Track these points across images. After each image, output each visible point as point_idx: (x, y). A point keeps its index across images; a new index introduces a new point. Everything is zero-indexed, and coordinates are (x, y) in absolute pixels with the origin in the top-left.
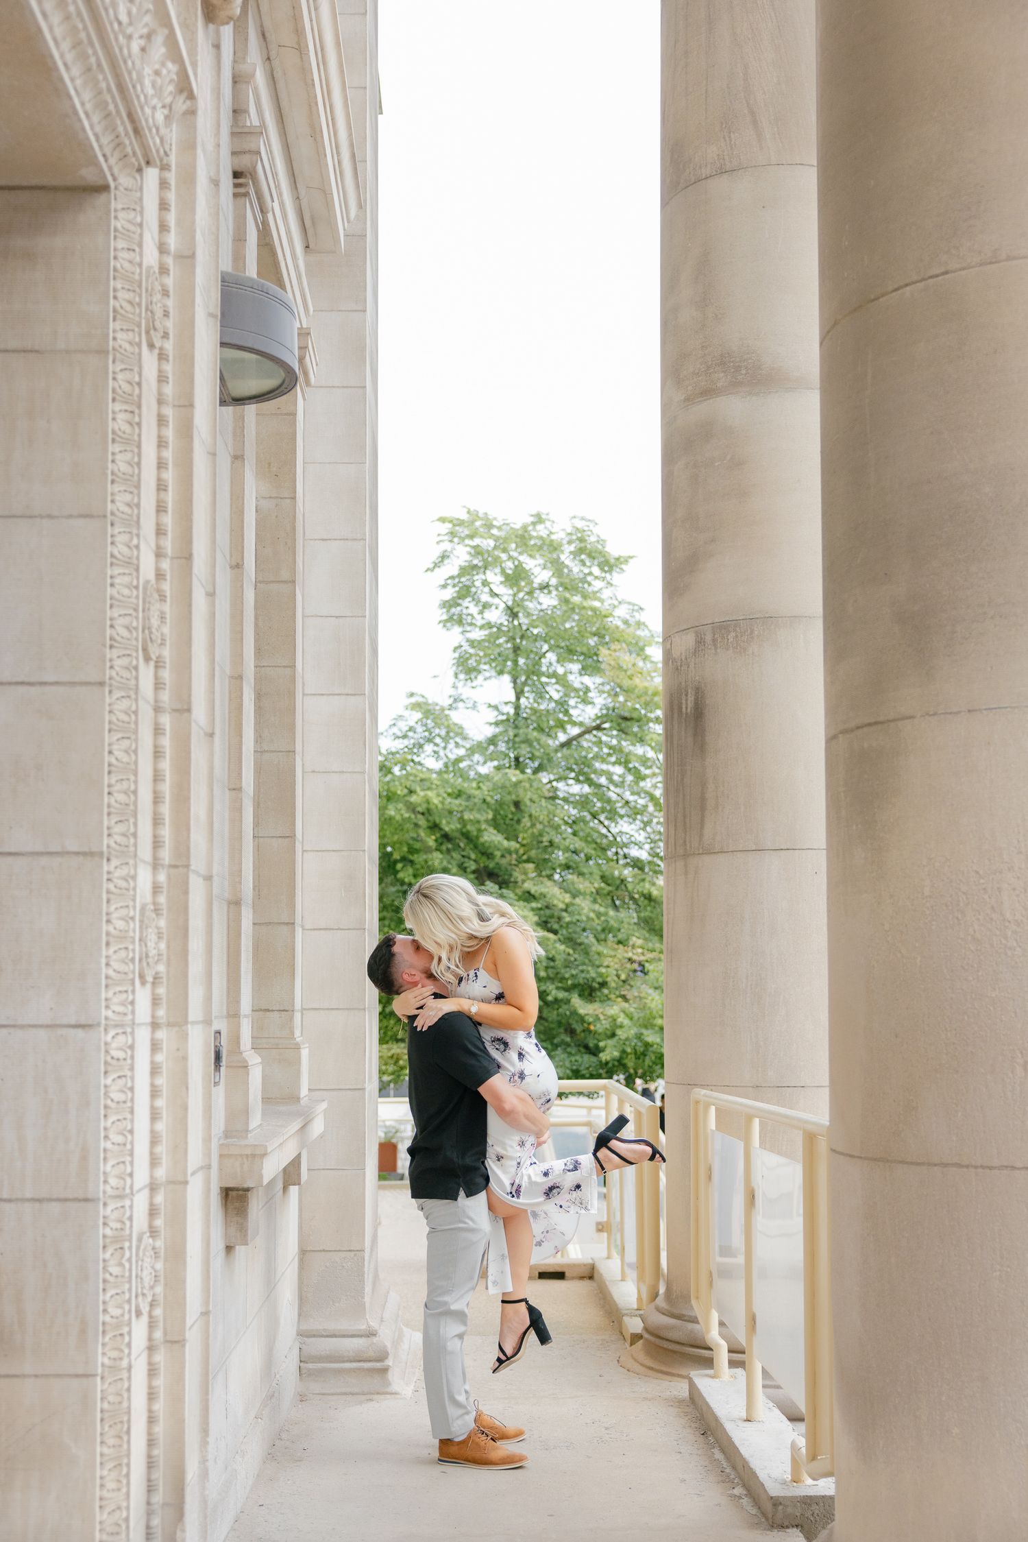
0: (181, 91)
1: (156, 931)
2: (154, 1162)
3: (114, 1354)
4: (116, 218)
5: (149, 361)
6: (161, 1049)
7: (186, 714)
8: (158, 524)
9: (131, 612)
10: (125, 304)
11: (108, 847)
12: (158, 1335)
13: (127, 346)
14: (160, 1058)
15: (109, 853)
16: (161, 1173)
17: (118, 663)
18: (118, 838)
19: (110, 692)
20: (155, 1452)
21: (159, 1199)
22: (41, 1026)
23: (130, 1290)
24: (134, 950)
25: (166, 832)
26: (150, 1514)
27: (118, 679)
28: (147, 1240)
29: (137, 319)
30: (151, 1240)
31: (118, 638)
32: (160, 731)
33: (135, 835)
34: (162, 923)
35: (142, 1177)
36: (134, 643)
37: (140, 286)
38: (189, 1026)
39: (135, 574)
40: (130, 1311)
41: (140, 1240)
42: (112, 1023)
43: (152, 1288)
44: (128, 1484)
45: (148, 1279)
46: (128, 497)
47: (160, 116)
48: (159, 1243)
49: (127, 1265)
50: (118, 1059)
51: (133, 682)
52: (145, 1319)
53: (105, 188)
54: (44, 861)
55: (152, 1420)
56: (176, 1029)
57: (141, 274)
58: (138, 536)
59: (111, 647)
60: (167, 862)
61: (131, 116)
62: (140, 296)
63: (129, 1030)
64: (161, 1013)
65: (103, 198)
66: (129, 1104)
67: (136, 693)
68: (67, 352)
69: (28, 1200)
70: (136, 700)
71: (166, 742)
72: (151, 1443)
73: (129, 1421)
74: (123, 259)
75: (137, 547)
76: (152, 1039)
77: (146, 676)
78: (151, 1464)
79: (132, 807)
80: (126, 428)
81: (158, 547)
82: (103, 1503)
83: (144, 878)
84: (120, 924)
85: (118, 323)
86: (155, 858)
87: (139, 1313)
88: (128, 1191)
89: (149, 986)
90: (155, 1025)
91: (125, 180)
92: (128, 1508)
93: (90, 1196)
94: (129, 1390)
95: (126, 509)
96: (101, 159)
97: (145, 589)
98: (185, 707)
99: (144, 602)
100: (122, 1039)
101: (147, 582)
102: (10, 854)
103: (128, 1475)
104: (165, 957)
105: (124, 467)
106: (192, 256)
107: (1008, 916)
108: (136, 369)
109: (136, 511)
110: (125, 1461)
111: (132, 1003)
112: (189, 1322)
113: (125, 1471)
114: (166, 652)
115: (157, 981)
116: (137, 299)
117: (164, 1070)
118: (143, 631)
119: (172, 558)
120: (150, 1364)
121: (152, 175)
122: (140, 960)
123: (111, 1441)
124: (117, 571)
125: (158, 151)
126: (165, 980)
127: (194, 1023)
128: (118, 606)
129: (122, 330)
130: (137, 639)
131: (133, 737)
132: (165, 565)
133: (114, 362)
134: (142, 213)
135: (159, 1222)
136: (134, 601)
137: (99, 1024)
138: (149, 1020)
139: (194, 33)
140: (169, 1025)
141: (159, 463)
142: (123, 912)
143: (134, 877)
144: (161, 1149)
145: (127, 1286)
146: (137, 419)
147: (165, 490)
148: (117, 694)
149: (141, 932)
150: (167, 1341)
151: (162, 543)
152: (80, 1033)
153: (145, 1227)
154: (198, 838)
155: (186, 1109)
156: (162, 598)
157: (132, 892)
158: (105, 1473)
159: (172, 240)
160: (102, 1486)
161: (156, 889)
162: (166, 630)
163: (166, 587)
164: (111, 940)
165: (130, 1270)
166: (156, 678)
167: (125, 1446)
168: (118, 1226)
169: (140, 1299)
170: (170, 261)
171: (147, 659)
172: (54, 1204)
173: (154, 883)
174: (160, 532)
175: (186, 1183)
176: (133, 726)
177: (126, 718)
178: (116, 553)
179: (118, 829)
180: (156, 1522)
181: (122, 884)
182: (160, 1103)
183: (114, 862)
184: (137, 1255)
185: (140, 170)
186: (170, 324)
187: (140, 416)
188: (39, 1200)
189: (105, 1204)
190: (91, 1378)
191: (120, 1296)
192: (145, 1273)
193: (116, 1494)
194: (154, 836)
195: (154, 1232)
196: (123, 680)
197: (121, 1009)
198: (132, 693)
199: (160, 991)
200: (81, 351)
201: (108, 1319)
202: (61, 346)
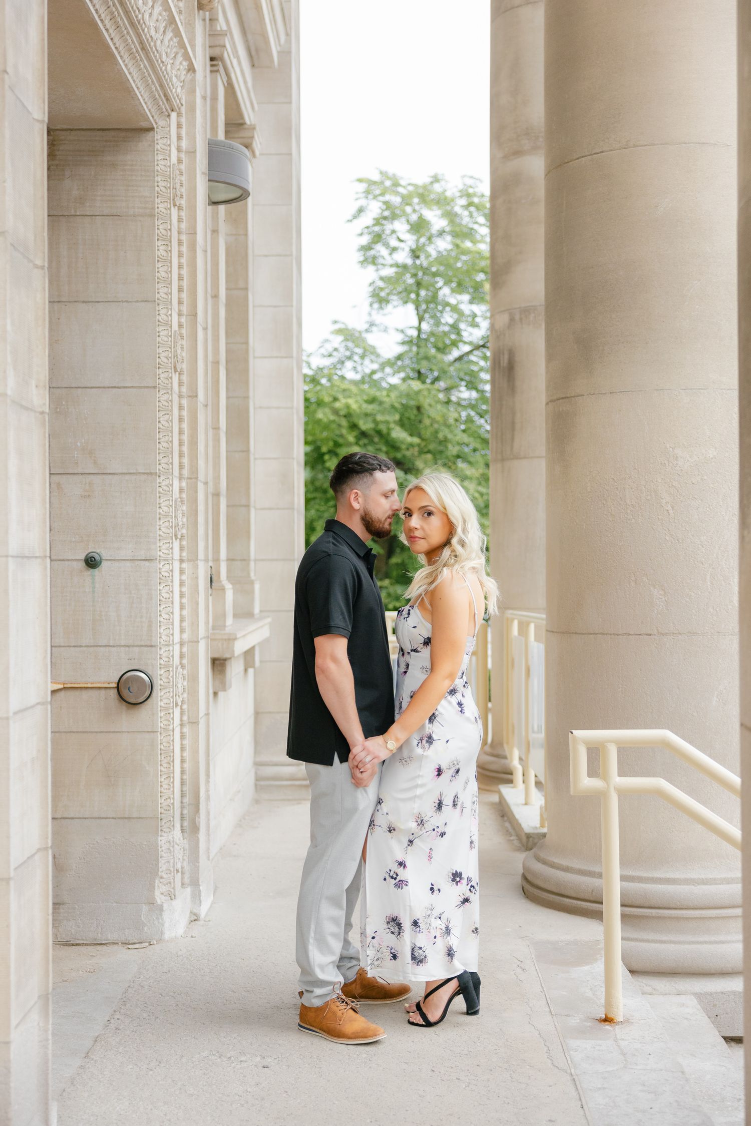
0: (189, 70)
1: (181, 512)
2: (182, 631)
3: (166, 723)
4: (157, 144)
5: (174, 212)
6: (185, 573)
7: (195, 398)
8: (179, 298)
9: (168, 349)
10: (163, 189)
11: (159, 470)
12: (185, 718)
13: (164, 210)
14: (184, 577)
15: (160, 473)
16: (185, 636)
17: (162, 376)
18: (164, 465)
19: (159, 391)
20: (185, 777)
21: (185, 649)
22: (128, 560)
23: (173, 691)
24: (172, 522)
25: (186, 461)
26: (182, 808)
27: (162, 384)
28: (180, 669)
29: (169, 195)
30: (181, 670)
31: (162, 363)
32: (182, 408)
33: (172, 464)
34: (184, 508)
35: (177, 639)
36: (170, 365)
37: (170, 178)
38: (199, 561)
39: (170, 329)
40: (173, 702)
41: (177, 668)
42: (162, 558)
43: (182, 694)
44: (174, 787)
45: (181, 690)
46: (165, 290)
47: (179, 90)
48: (185, 672)
49: (171, 679)
50: (165, 577)
51: (170, 385)
52: (179, 708)
53: (152, 129)
54: (127, 477)
55: (183, 761)
56: (192, 563)
57: (170, 171)
58: (171, 309)
59: (159, 368)
60: (186, 476)
61: (165, 95)
62: (170, 183)
63: (170, 562)
64: (184, 554)
65: (151, 134)
66: (171, 599)
67: (171, 391)
68: (134, 216)
69: (123, 646)
70: (172, 394)
71: (185, 413)
72: (183, 772)
73: (173, 756)
74: (161, 165)
75: (171, 315)
76: (180, 568)
77: (175, 378)
78: (183, 783)
79: (170, 449)
80: (164, 253)
81: (179, 311)
82: (162, 794)
83: (176, 483)
84: (165, 509)
85: (159, 199)
86: (180, 474)
87: (177, 705)
88: (171, 642)
89: (178, 540)
90: (181, 561)
91: (161, 123)
92: (174, 798)
93: (153, 644)
94: (173, 741)
95: (165, 296)
96: (151, 118)
97: (175, 336)
98: (195, 395)
99: (174, 343)
100: (167, 567)
101: (175, 331)
102: (110, 474)
103: (173, 782)
104: (186, 526)
105: (163, 274)
106: (194, 152)
108: (169, 222)
109: (170, 296)
110: (172, 775)
111: (172, 548)
112: (200, 716)
113: (172, 780)
114: (184, 366)
115: (182, 538)
116: (169, 185)
117: (186, 584)
118: (174, 358)
119: (187, 316)
120: (181, 733)
121: (174, 115)
122: (175, 527)
123: (165, 765)
124: (161, 328)
125: (178, 106)
126: (186, 537)
127: (201, 560)
128: (162, 347)
129: (161, 202)
130: (171, 363)
131: (170, 413)
132: (183, 320)
133: (157, 220)
134: (170, 139)
135: (185, 661)
136: (170, 343)
137: (156, 559)
138: (179, 558)
139: (194, 28)
140: (189, 561)
141: (179, 266)
142: (167, 503)
143: (172, 485)
144: (185, 624)
145: (171, 690)
146: (169, 249)
147: (183, 280)
148: (162, 392)
149: (175, 513)
150: (189, 722)
151: (181, 308)
152: (147, 563)
153: (178, 663)
154: (201, 463)
155: (198, 604)
156: (182, 337)
157: (171, 493)
158: (163, 780)
159: (184, 144)
160: (161, 786)
161: (181, 490)
162: (184, 354)
163: (184, 331)
164: (161, 517)
165: (173, 682)
166: (179, 380)
167: (172, 768)
168: (167, 660)
169: (177, 697)
170: (183, 156)
171: (176, 371)
172: (135, 648)
173: (180, 487)
174: (180, 302)
175: (198, 642)
176: (170, 408)
177: (167, 404)
178: (161, 320)
179: (164, 461)
180: (185, 812)
181: (166, 488)
182: (184, 600)
183: (162, 478)
184: (176, 675)
185: (169, 116)
186: (183, 190)
187: (171, 247)
188: (128, 646)
189: (160, 648)
190: (155, 734)
191: (168, 694)
192: (179, 685)
193: (168, 791)
194: (180, 463)
195: (183, 667)
196: (165, 385)
197: (166, 552)
198: (169, 391)
199: (184, 543)
200: (141, 215)
201: (163, 705)
202: (131, 212)
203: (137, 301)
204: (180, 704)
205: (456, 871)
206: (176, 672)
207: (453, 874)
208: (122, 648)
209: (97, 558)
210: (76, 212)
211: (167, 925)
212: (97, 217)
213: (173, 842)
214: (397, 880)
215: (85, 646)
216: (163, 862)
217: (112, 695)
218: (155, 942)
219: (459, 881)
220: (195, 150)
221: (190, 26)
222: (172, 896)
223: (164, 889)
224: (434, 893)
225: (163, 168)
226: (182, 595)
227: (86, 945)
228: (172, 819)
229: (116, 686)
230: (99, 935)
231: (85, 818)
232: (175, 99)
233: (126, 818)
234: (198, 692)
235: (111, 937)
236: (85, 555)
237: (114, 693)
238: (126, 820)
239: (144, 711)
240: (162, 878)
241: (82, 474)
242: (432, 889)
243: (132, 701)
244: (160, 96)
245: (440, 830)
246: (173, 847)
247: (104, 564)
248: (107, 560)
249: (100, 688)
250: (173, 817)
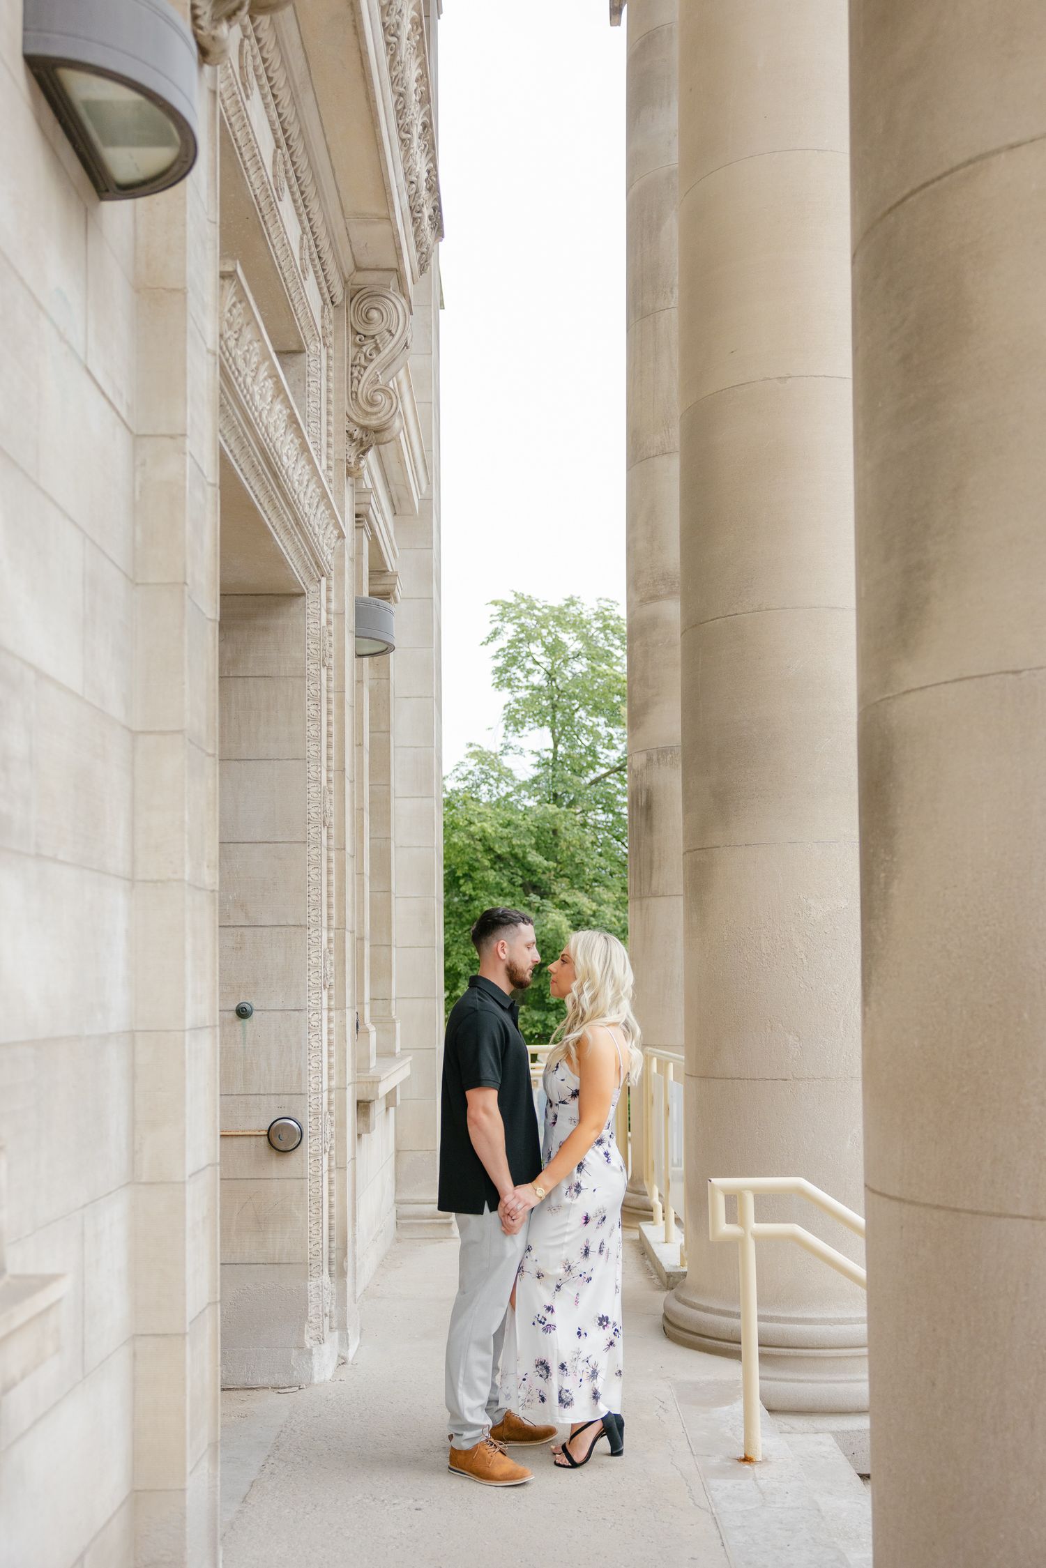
0: (339, 537)
1: (331, 962)
2: (330, 1077)
3: (315, 1169)
4: (308, 608)
5: (324, 671)
6: (333, 1021)
7: (342, 850)
8: (328, 754)
9: (318, 805)
10: (313, 651)
11: (309, 922)
12: (333, 1163)
13: (314, 671)
14: (332, 1026)
15: (309, 925)
16: (333, 1083)
17: (312, 831)
18: (313, 918)
19: (308, 845)
20: (333, 1222)
21: (333, 1095)
22: (278, 1010)
23: (322, 1138)
24: (321, 973)
25: (334, 912)
26: (330, 1252)
27: (312, 839)
28: (328, 1116)
29: (319, 657)
30: (330, 1116)
31: (312, 819)
32: (331, 860)
33: (321, 916)
34: (332, 958)
35: (325, 1085)
36: (319, 819)
37: (320, 640)
38: (345, 1010)
39: (319, 785)
40: (322, 1149)
41: (325, 1115)
42: (311, 1008)
43: (330, 1140)
44: (322, 1232)
45: (329, 1136)
46: (316, 748)
47: (329, 557)
48: (333, 1117)
49: (320, 1126)
50: (314, 1026)
51: (319, 840)
52: (327, 1153)
53: (304, 594)
54: (278, 929)
55: (331, 1206)
56: (339, 1011)
57: (320, 633)
58: (321, 766)
59: (309, 823)
60: (334, 927)
61: (316, 563)
62: (320, 645)
63: (319, 1012)
64: (332, 1003)
65: (302, 599)
66: (320, 1048)
68: (286, 677)
69: (273, 1094)
70: (321, 848)
71: (333, 865)
72: (331, 1217)
73: (322, 1201)
74: (312, 628)
75: (320, 772)
76: (328, 1016)
77: (324, 832)
78: (331, 1227)
79: (319, 902)
80: (314, 713)
81: (328, 766)
82: (311, 1240)
83: (325, 933)
84: (315, 960)
85: (310, 660)
86: (329, 925)
87: (325, 1151)
88: (321, 1091)
89: (327, 990)
90: (329, 1009)
91: (312, 588)
92: (322, 1243)
93: (302, 1092)
94: (322, 1187)
95: (315, 754)
96: (303, 585)
97: (324, 791)
98: (342, 846)
99: (323, 798)
100: (316, 1016)
101: (324, 787)
102: (261, 926)
103: (322, 1228)
104: (334, 975)
105: (313, 733)
106: (344, 613)
107: (764, 951)
108: (319, 682)
109: (319, 753)
110: (320, 1221)
111: (321, 998)
112: (347, 1158)
114: (333, 820)
115: (331, 987)
116: (319, 647)
117: (334, 1032)
118: (323, 812)
119: (335, 771)
120: (330, 1178)
121: (324, 580)
122: (324, 977)
123: (314, 1211)
124: (311, 785)
125: (328, 571)
126: (334, 986)
127: (348, 1008)
128: (312, 803)
129: (311, 664)
130: (321, 818)
131: (318, 866)
132: (332, 775)
133: (308, 681)
134: (320, 602)
135: (333, 1108)
136: (319, 799)
137: (306, 1009)
138: (327, 1007)
139: (343, 496)
140: (337, 1009)
141: (328, 722)
142: (316, 954)
143: (321, 937)
144: (333, 1071)
145: (320, 1136)
146: (319, 708)
147: (332, 735)
148: (312, 846)
149: (324, 963)
150: (337, 1168)
151: (330, 763)
152: (296, 1013)
153: (327, 1110)
154: (349, 912)
155: (346, 1052)
156: (331, 792)
157: (320, 944)
158: (312, 1226)
159: (333, 606)
160: (310, 1232)
161: (329, 941)
163: (332, 786)
164: (311, 968)
165: (322, 1129)
166: (328, 833)
167: (321, 1214)
168: (316, 1107)
169: (326, 1144)
170: (332, 617)
171: (325, 825)
172: (285, 1096)
173: (328, 937)
174: (329, 758)
175: (345, 1089)
176: (319, 861)
177: (316, 858)
178: (311, 777)
179: (313, 913)
180: (333, 1256)
181: (316, 940)
182: (333, 1047)
183: (312, 930)
184: (325, 1121)
185: (319, 581)
187: (320, 706)
188: (278, 1094)
189: (310, 1096)
190: (304, 1180)
191: (317, 1141)
192: (328, 1132)
193: (317, 1236)
194: (328, 914)
195: (331, 1113)
196: (315, 839)
197: (315, 1002)
198: (319, 846)
199: (332, 992)
200: (293, 677)
201: (312, 1152)
202: (283, 674)
203: (287, 759)
204: (328, 1150)
205: (603, 1316)
206: (325, 1118)
207: (599, 1318)
208: (272, 1097)
209: (248, 1008)
210: (229, 673)
211: (316, 1369)
212: (250, 678)
213: (322, 1286)
214: (546, 1324)
215: (236, 1095)
216: (313, 1306)
217: (263, 1143)
218: (305, 1387)
219: (606, 1326)
220: (344, 612)
221: (340, 493)
222: (321, 1341)
223: (313, 1333)
224: (581, 1337)
225: (313, 631)
226: (330, 1043)
227: (237, 1389)
228: (321, 1264)
229: (266, 1133)
230: (250, 1379)
231: (236, 1264)
232: (325, 566)
233: (276, 1264)
234: (346, 1138)
235: (260, 1381)
236: (237, 1005)
237: (264, 1140)
238: (276, 1266)
239: (294, 1159)
240: (311, 1322)
241: (234, 927)
242: (579, 1333)
243: (282, 1148)
244: (311, 564)
245: (587, 1276)
246: (322, 1291)
247: (255, 1014)
248: (257, 1010)
249: (250, 1135)
250: (322, 1262)
